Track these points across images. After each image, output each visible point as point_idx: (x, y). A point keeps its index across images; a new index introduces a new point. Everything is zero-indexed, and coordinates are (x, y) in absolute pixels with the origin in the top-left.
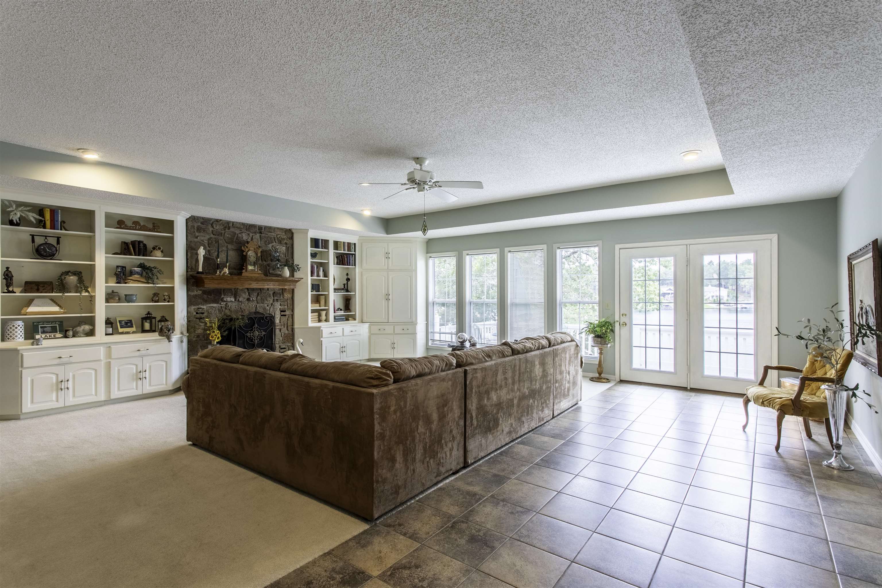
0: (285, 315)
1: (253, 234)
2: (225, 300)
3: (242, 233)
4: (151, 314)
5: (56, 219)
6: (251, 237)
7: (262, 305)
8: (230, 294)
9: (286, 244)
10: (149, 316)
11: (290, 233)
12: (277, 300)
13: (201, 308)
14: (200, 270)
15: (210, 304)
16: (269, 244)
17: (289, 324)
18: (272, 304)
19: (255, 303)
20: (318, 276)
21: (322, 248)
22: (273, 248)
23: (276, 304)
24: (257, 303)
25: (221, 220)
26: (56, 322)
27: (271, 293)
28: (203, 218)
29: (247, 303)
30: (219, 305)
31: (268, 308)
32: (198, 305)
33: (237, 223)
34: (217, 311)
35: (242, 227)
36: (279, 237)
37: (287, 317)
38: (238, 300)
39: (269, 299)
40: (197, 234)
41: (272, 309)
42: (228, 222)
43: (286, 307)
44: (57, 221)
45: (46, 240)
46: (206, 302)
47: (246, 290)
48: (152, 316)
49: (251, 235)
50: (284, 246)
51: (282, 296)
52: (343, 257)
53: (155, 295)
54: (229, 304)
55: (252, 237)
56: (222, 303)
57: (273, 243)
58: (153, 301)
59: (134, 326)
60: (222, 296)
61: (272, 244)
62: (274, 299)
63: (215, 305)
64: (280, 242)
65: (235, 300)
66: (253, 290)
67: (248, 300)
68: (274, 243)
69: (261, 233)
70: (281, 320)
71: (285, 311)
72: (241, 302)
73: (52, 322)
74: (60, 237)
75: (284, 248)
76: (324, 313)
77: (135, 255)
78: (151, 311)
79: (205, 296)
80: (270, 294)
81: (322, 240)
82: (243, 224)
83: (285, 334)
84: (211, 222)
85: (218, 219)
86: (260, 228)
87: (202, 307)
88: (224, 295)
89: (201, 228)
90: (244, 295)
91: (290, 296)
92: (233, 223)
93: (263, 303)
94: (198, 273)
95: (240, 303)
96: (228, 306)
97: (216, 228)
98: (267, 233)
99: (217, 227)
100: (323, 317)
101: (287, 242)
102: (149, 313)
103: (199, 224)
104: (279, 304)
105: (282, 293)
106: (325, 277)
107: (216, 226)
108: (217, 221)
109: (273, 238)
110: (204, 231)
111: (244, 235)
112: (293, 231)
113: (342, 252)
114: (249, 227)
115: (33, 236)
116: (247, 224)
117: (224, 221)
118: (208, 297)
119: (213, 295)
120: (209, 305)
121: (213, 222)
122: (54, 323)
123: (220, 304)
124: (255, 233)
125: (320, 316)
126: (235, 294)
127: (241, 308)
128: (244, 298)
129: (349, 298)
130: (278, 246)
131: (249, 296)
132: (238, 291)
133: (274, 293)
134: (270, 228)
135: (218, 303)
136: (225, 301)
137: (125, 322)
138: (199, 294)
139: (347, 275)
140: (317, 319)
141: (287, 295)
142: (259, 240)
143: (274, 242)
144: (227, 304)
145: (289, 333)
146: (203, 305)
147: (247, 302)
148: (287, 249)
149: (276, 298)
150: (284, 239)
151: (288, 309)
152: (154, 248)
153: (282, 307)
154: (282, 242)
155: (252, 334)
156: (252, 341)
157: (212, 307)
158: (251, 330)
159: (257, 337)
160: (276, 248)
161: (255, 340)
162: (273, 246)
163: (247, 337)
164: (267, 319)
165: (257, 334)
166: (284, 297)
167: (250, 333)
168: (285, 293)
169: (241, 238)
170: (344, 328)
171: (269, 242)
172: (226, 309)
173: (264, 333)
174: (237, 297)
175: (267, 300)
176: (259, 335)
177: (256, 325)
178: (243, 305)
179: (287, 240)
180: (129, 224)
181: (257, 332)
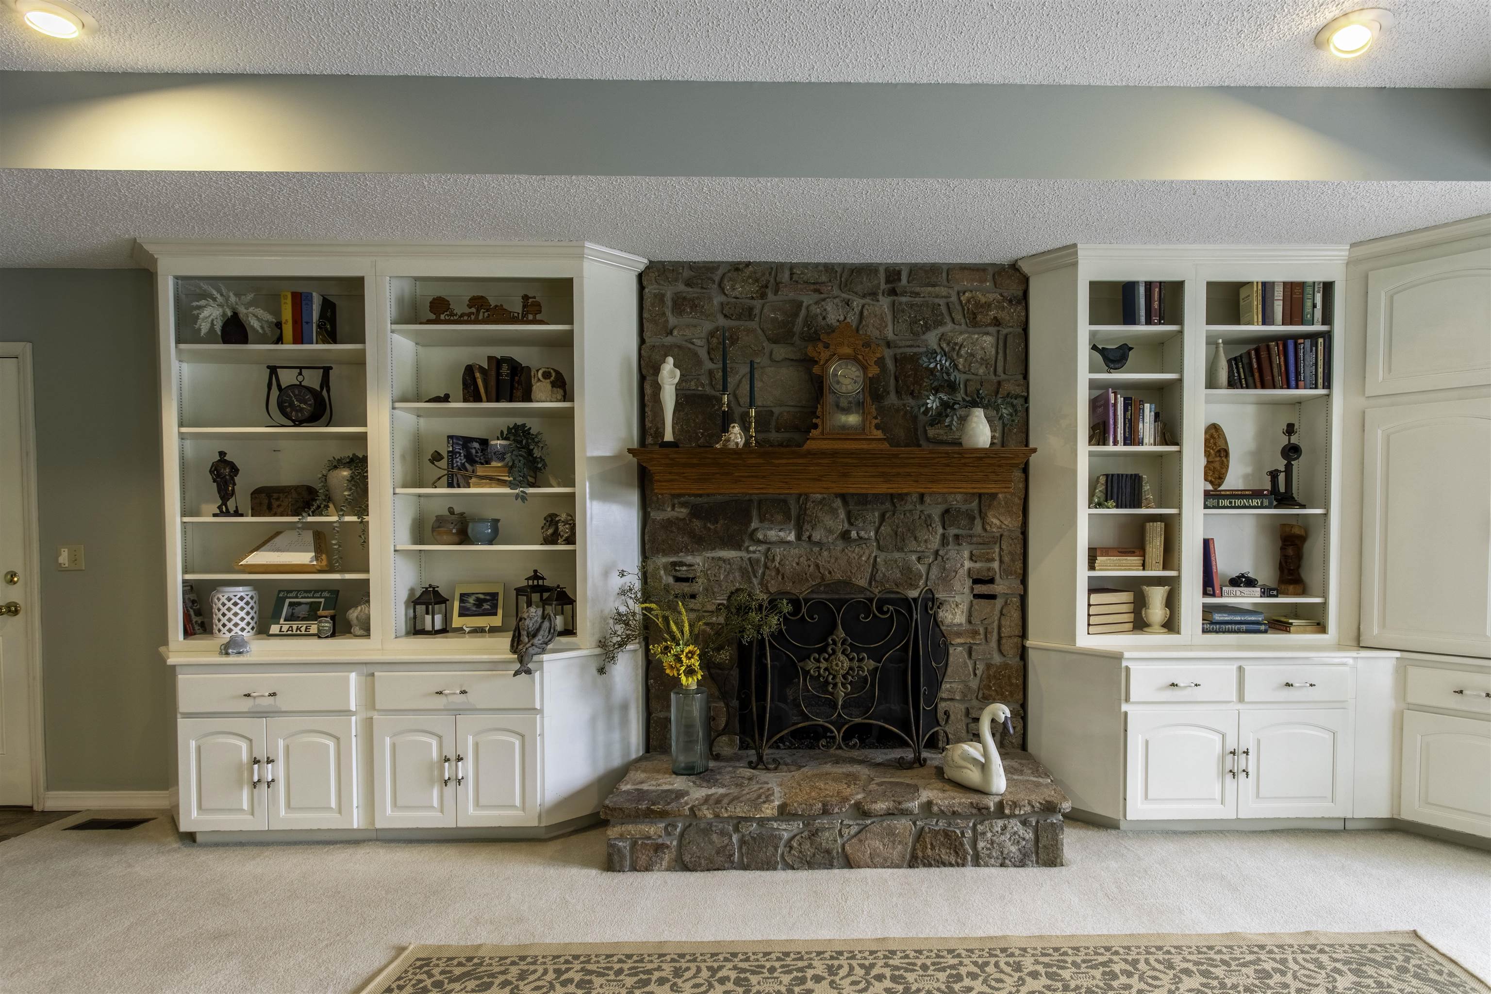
0: (993, 597)
1: (867, 300)
2: (760, 536)
3: (824, 300)
4: (543, 579)
5: (305, 319)
6: (857, 310)
7: (897, 555)
8: (779, 517)
9: (997, 322)
10: (550, 581)
11: (1012, 279)
12: (957, 537)
13: (682, 564)
14: (669, 436)
15: (713, 549)
16: (927, 328)
17: (1005, 632)
18: (937, 553)
19: (869, 550)
20: (1130, 438)
21: (1149, 322)
22: (944, 346)
23: (952, 554)
24: (879, 548)
25: (748, 264)
26: (322, 591)
28: (692, 266)
29: (839, 548)
30: (743, 554)
31: (922, 568)
32: (676, 552)
33: (806, 265)
34: (737, 574)
35: (824, 278)
36: (968, 301)
37: (999, 603)
38: (810, 537)
39: (923, 535)
40: (672, 320)
41: (935, 572)
42: (775, 268)
43: (996, 565)
44: (309, 323)
45: (300, 378)
46: (700, 542)
47: (838, 503)
48: (546, 583)
49: (857, 303)
50: (987, 334)
51: (978, 522)
52: (1261, 353)
53: (548, 519)
54: (778, 551)
55: (861, 313)
56: (751, 548)
57: (941, 323)
58: (543, 539)
59: (500, 612)
60: (754, 525)
61: (941, 330)
62: (944, 536)
63: (729, 554)
64: (973, 320)
65: (799, 537)
66: (864, 501)
67: (845, 536)
68: (949, 326)
69: (893, 292)
70: (975, 614)
71: (991, 581)
72: (819, 544)
73: (316, 591)
74: (331, 368)
75: (988, 341)
76: (1157, 596)
77: (488, 401)
78: (542, 572)
79: (697, 524)
80: (930, 516)
81: (1149, 285)
82: (829, 268)
83: (989, 666)
84: (720, 272)
85: (739, 263)
86: (893, 273)
87: (689, 559)
88: (762, 521)
89: (684, 298)
90: (829, 522)
91: (1011, 523)
92: (792, 267)
93: (900, 549)
94: (664, 445)
95: (816, 549)
96: (773, 560)
97: (734, 294)
98: (918, 289)
99: (740, 290)
100: (1154, 613)
101: (1001, 315)
102: (536, 576)
103: (681, 287)
104: (966, 554)
105: (980, 511)
106: (1163, 442)
107: (733, 289)
108: (737, 267)
109: (944, 309)
110: (694, 307)
111: (829, 306)
112: (1025, 268)
113: (1258, 328)
115: (273, 370)
116: (843, 266)
117: (759, 264)
118: (705, 527)
119: (721, 522)
120: (710, 554)
121: (724, 275)
122: (318, 595)
123: (748, 552)
124: (873, 295)
125: (1140, 604)
126: (798, 518)
127: (817, 566)
128: (830, 531)
130: (961, 333)
131: (851, 524)
132: (810, 505)
133: (947, 511)
134: (932, 268)
135: (738, 546)
136: (759, 542)
137: (478, 599)
138: (681, 516)
139: (1290, 430)
140: (1130, 617)
141: (1000, 521)
142: (889, 318)
143: (947, 319)
144: (769, 549)
145: (1006, 666)
146: (692, 553)
147: (840, 545)
148: (1003, 343)
149: (952, 531)
150: (988, 306)
151: (1006, 572)
153: (978, 565)
154: (979, 317)
155: (824, 665)
156: (827, 692)
157: (720, 559)
158: (823, 650)
159: (844, 677)
160: (956, 344)
161: (835, 685)
162: (942, 338)
163: (806, 673)
164: (883, 613)
165: (842, 663)
166: (988, 528)
167: (818, 661)
168: (990, 514)
169: (820, 318)
170: (1249, 668)
171: (926, 323)
172: (766, 567)
173: (872, 664)
174: (807, 526)
175: (915, 538)
176: (851, 668)
177: (841, 633)
178: (825, 554)
179: (1003, 308)
180: (459, 308)
181: (842, 658)
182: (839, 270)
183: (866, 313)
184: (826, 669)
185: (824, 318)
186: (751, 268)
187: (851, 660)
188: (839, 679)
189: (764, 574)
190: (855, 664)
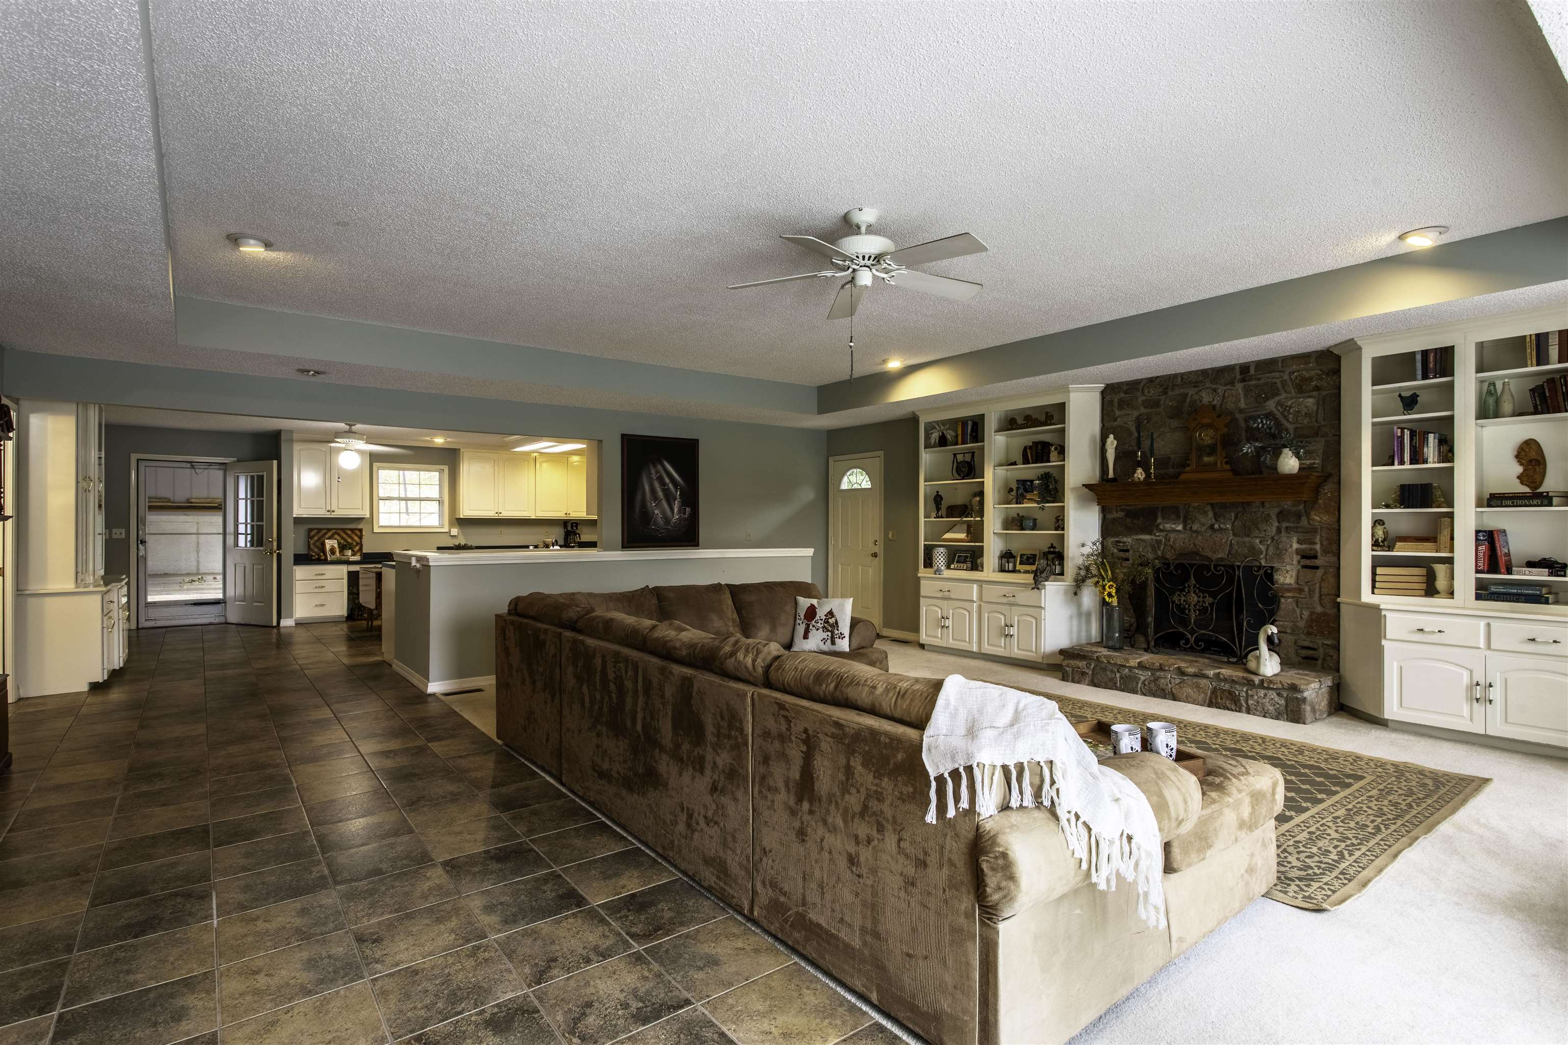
0: (1317, 568)
1: (1229, 387)
2: (1161, 527)
3: (1201, 391)
5: (966, 434)
6: (1221, 394)
7: (1246, 539)
8: (1173, 517)
9: (1317, 389)
10: (1052, 550)
11: (1329, 360)
12: (1287, 528)
13: (1121, 542)
14: (1111, 474)
15: (1137, 534)
16: (1267, 399)
17: (1324, 591)
18: (1273, 538)
19: (1227, 536)
21: (1425, 378)
22: (1279, 408)
23: (1284, 539)
24: (1234, 535)
25: (1157, 377)
27: (1274, 512)
28: (1127, 383)
29: (1208, 535)
30: (1154, 537)
31: (1263, 547)
32: (1117, 536)
33: (1190, 373)
34: (1149, 548)
35: (1201, 378)
36: (1298, 377)
37: (1320, 573)
38: (1191, 528)
39: (1264, 527)
40: (1117, 413)
41: (1272, 550)
42: (1172, 377)
43: (1318, 547)
45: (964, 459)
46: (1130, 531)
47: (1209, 508)
49: (1221, 390)
50: (1310, 397)
51: (1304, 518)
54: (1172, 536)
55: (1224, 395)
56: (1157, 534)
57: (1277, 394)
59: (1036, 563)
60: (1159, 521)
61: (1277, 399)
62: (1278, 528)
63: (1145, 537)
64: (1300, 389)
65: (1185, 528)
66: (1225, 506)
67: (1212, 527)
68: (1284, 395)
69: (1245, 380)
70: (1301, 578)
71: (1315, 557)
72: (1196, 532)
73: (966, 551)
74: (973, 454)
75: (1311, 401)
76: (1440, 571)
77: (1032, 463)
78: (1055, 545)
79: (1128, 520)
80: (1269, 515)
81: (1425, 352)
82: (1204, 373)
83: (1312, 613)
84: (1142, 384)
85: (1153, 378)
86: (1244, 368)
87: (1125, 539)
88: (1163, 519)
89: (1124, 401)
90: (1203, 520)
91: (1329, 519)
92: (1182, 375)
93: (1248, 536)
94: (1108, 480)
95: (1194, 535)
96: (1169, 541)
97: (1150, 395)
99: (1153, 392)
100: (1444, 583)
101: (1320, 383)
102: (1052, 546)
103: (1123, 395)
104: (1295, 539)
105: (1306, 512)
106: (1445, 460)
107: (1149, 392)
108: (1151, 380)
109: (1279, 385)
110: (1129, 405)
111: (1204, 394)
112: (1338, 351)
115: (955, 455)
116: (1213, 369)
117: (1163, 376)
118: (1133, 522)
119: (1141, 519)
120: (1135, 537)
121: (1145, 385)
123: (1156, 536)
124: (1232, 383)
125: (1431, 578)
126: (1184, 517)
127: (1195, 544)
128: (1203, 524)
130: (1291, 399)
131: (1216, 520)
132: (1191, 509)
133: (1281, 512)
134: (1270, 361)
135: (1150, 533)
136: (1161, 531)
137: (1026, 557)
138: (1120, 516)
140: (1424, 586)
141: (1321, 519)
142: (1242, 396)
143: (1282, 391)
144: (1167, 535)
145: (1325, 614)
146: (1127, 536)
147: (1209, 532)
148: (1322, 401)
149: (1285, 525)
150: (1311, 379)
151: (1325, 551)
153: (1303, 546)
154: (1304, 387)
155: (1183, 598)
156: (1183, 613)
157: (1140, 539)
158: (1182, 590)
159: (1195, 606)
160: (1287, 406)
161: (1190, 610)
162: (1279, 403)
163: (1173, 602)
164: (1219, 571)
165: (1194, 598)
166: (1312, 522)
167: (1180, 596)
168: (1312, 513)
169: (1198, 402)
170: (1495, 624)
171: (1266, 396)
172: (1165, 544)
173: (1211, 600)
174: (1189, 521)
175: (1258, 529)
176: (1199, 602)
177: (1193, 581)
178: (1200, 537)
179: (1322, 379)
180: (1020, 421)
181: (1193, 595)
182: (1210, 372)
183: (1226, 394)
184: (1184, 601)
185: (1201, 401)
186: (1158, 380)
187: (1199, 597)
188: (1192, 607)
189: (1164, 548)
190: (1201, 599)
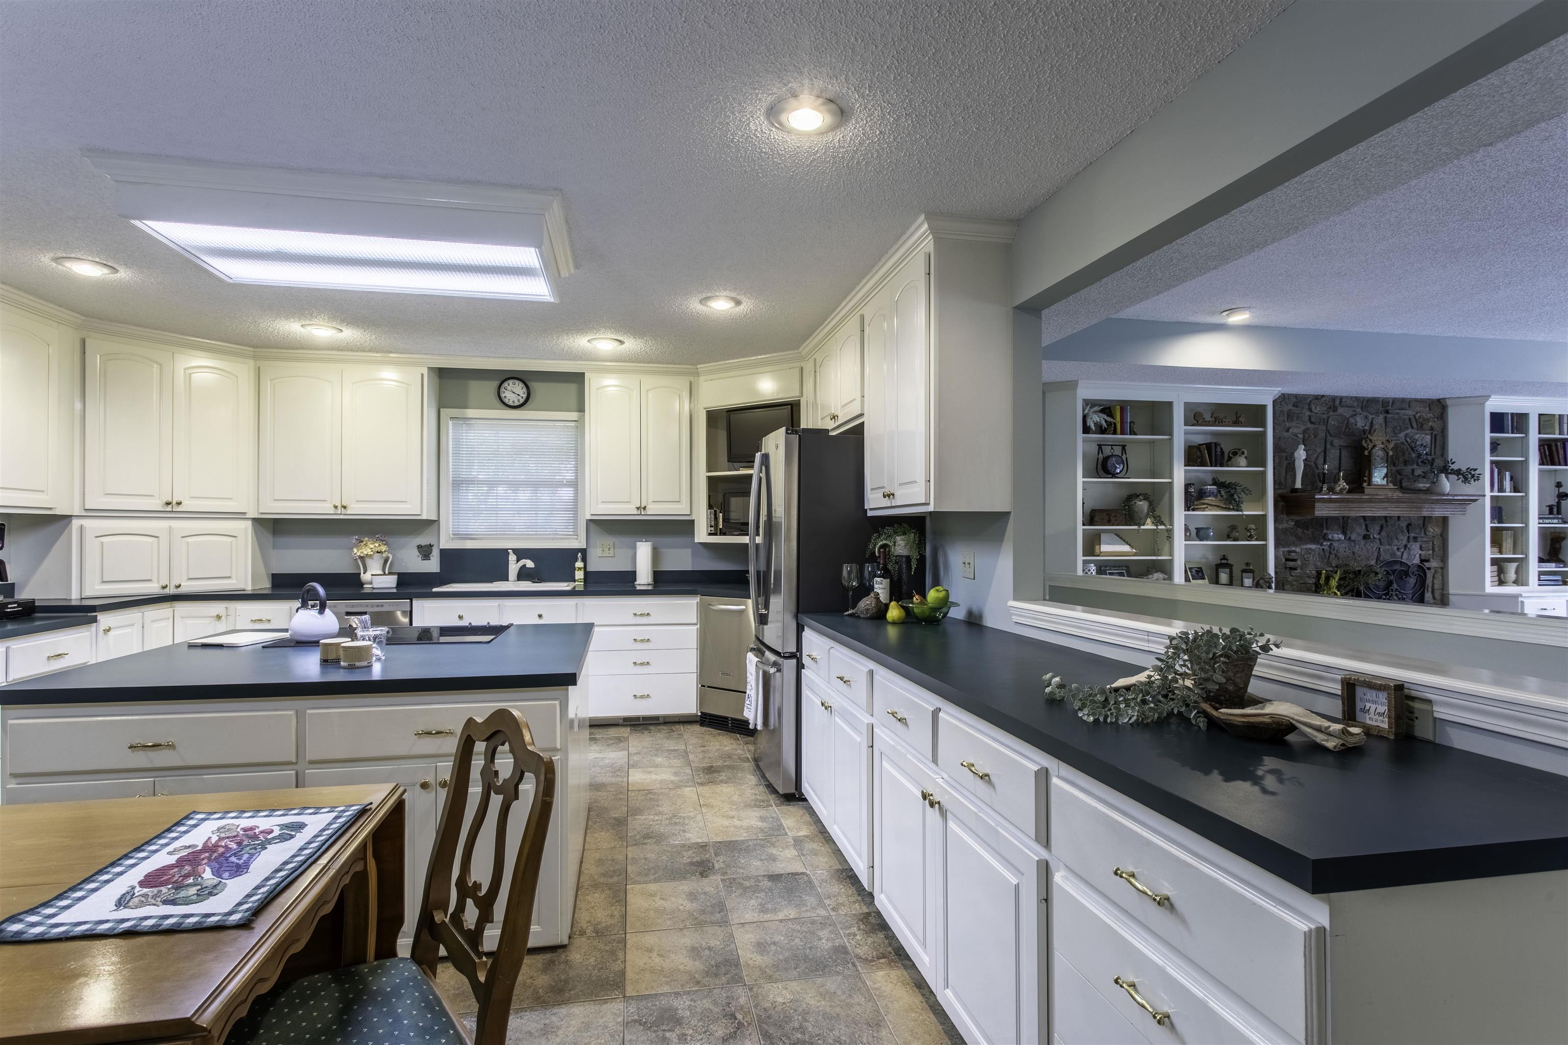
0: (1429, 569)
1: (1374, 416)
2: (1329, 537)
3: (1356, 415)
4: (1228, 560)
5: (1125, 420)
6: (1370, 420)
7: (1388, 547)
8: (1338, 527)
9: (1432, 429)
10: (1223, 561)
11: (1439, 407)
12: (1415, 538)
13: (1294, 552)
14: (1298, 485)
15: (1306, 544)
16: (1401, 431)
17: (1437, 586)
18: (1406, 546)
19: (1376, 544)
20: (1501, 489)
21: (1513, 433)
22: (1408, 440)
23: (1413, 546)
24: (1381, 544)
25: (1323, 396)
26: (1122, 566)
27: (1404, 525)
28: (1296, 396)
29: (1363, 543)
30: (1319, 546)
31: (1399, 553)
32: (1289, 546)
33: (1347, 397)
34: (1317, 557)
35: (1356, 404)
36: (1419, 417)
37: (1433, 572)
38: (1349, 538)
39: (1401, 537)
40: (1288, 424)
41: (1405, 556)
42: (1334, 399)
43: (1431, 552)
44: (1127, 422)
45: (1112, 451)
46: (1301, 540)
47: (1362, 521)
48: (1229, 562)
49: (1371, 417)
50: (1427, 434)
51: (1423, 530)
52: (1554, 448)
53: (1233, 528)
54: (1335, 544)
55: (1372, 423)
56: (1324, 544)
57: (1407, 429)
58: (1228, 537)
59: (1206, 577)
60: (1325, 531)
61: (1407, 431)
62: (1409, 537)
63: (1313, 547)
64: (1421, 427)
65: (1345, 538)
66: (1374, 519)
67: (1365, 537)
68: (1410, 430)
69: (1386, 412)
71: (1428, 560)
72: (1354, 541)
73: (1119, 567)
74: (1126, 446)
75: (1429, 437)
76: (1512, 567)
77: (1211, 466)
79: (1300, 530)
81: (1512, 414)
82: (1357, 399)
84: (1308, 400)
85: (1319, 395)
86: (1385, 403)
87: (1294, 549)
88: (1328, 529)
89: (1294, 413)
90: (1358, 530)
91: (1438, 530)
92: (1341, 398)
93: (1390, 544)
94: (1295, 491)
95: (1353, 544)
96: (1334, 550)
97: (1315, 412)
98: (1398, 411)
99: (1317, 409)
100: (1511, 575)
101: (1434, 425)
102: (1224, 558)
103: (1291, 407)
104: (1418, 546)
105: (1424, 524)
106: (1515, 491)
107: (1316, 408)
108: (1317, 398)
109: (1407, 421)
110: (1298, 418)
111: (1358, 418)
112: (1449, 402)
113: (1557, 436)
114: (1366, 404)
115: (1100, 446)
116: (1364, 398)
117: (1327, 396)
118: (1303, 532)
119: (1310, 529)
120: (1305, 547)
121: (1310, 401)
122: (1120, 568)
123: (1322, 545)
124: (1377, 413)
125: (1502, 571)
126: (1343, 528)
127: (1354, 553)
128: (1359, 535)
129: (1562, 535)
130: (1416, 434)
131: (1368, 531)
132: (1350, 521)
133: (1410, 525)
134: (1403, 400)
135: (1317, 542)
136: (1329, 540)
137: (1196, 571)
138: (1291, 526)
139: (1559, 485)
140: (1497, 578)
141: (1433, 530)
142: (1384, 425)
143: (1410, 427)
144: (1331, 544)
146: (1296, 546)
147: (1363, 542)
148: (1434, 438)
149: (1412, 535)
150: (1428, 420)
151: (1436, 556)
152: (1235, 454)
153: (1423, 552)
154: (1424, 426)
157: (1310, 549)
160: (1414, 439)
162: (1406, 436)
166: (1427, 533)
168: (1429, 526)
169: (1354, 425)
171: (1401, 428)
172: (1330, 553)
174: (1348, 532)
175: (1397, 539)
177: (1395, 586)
178: (1357, 546)
179: (1435, 421)
180: (1208, 417)
182: (1362, 400)
183: (1374, 422)
185: (1356, 425)
186: (1324, 399)
189: (1329, 557)
